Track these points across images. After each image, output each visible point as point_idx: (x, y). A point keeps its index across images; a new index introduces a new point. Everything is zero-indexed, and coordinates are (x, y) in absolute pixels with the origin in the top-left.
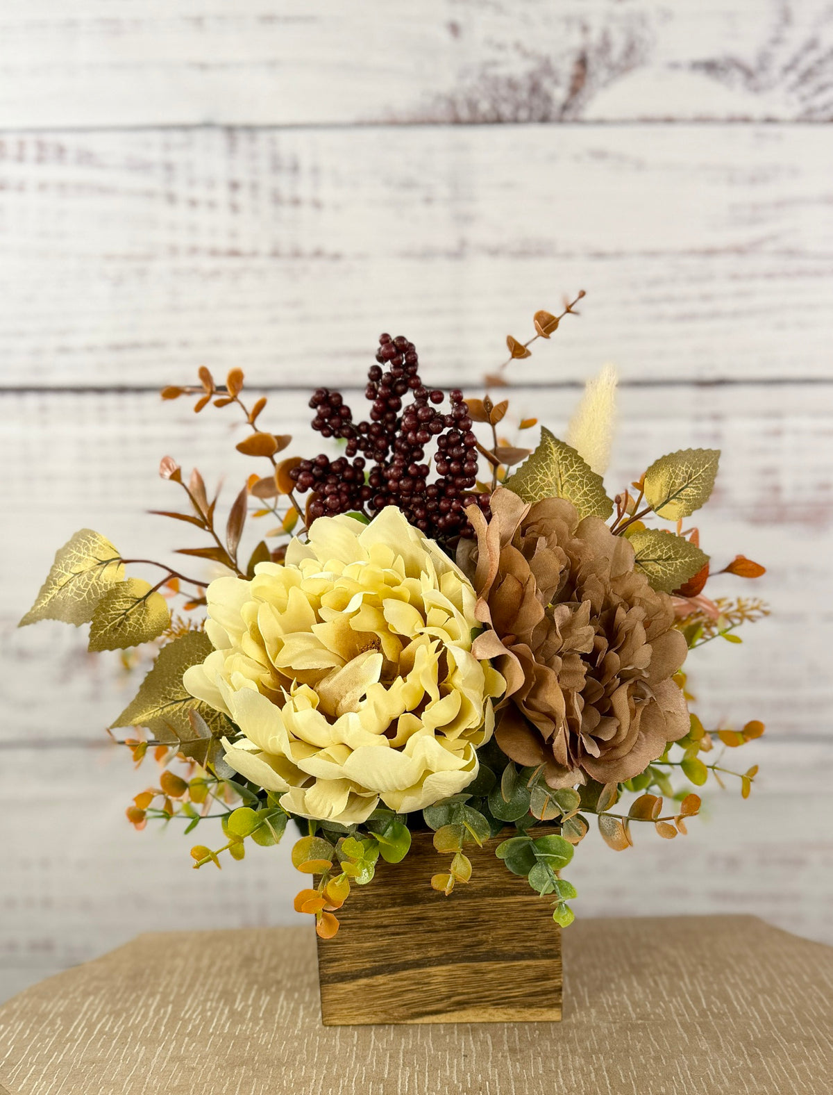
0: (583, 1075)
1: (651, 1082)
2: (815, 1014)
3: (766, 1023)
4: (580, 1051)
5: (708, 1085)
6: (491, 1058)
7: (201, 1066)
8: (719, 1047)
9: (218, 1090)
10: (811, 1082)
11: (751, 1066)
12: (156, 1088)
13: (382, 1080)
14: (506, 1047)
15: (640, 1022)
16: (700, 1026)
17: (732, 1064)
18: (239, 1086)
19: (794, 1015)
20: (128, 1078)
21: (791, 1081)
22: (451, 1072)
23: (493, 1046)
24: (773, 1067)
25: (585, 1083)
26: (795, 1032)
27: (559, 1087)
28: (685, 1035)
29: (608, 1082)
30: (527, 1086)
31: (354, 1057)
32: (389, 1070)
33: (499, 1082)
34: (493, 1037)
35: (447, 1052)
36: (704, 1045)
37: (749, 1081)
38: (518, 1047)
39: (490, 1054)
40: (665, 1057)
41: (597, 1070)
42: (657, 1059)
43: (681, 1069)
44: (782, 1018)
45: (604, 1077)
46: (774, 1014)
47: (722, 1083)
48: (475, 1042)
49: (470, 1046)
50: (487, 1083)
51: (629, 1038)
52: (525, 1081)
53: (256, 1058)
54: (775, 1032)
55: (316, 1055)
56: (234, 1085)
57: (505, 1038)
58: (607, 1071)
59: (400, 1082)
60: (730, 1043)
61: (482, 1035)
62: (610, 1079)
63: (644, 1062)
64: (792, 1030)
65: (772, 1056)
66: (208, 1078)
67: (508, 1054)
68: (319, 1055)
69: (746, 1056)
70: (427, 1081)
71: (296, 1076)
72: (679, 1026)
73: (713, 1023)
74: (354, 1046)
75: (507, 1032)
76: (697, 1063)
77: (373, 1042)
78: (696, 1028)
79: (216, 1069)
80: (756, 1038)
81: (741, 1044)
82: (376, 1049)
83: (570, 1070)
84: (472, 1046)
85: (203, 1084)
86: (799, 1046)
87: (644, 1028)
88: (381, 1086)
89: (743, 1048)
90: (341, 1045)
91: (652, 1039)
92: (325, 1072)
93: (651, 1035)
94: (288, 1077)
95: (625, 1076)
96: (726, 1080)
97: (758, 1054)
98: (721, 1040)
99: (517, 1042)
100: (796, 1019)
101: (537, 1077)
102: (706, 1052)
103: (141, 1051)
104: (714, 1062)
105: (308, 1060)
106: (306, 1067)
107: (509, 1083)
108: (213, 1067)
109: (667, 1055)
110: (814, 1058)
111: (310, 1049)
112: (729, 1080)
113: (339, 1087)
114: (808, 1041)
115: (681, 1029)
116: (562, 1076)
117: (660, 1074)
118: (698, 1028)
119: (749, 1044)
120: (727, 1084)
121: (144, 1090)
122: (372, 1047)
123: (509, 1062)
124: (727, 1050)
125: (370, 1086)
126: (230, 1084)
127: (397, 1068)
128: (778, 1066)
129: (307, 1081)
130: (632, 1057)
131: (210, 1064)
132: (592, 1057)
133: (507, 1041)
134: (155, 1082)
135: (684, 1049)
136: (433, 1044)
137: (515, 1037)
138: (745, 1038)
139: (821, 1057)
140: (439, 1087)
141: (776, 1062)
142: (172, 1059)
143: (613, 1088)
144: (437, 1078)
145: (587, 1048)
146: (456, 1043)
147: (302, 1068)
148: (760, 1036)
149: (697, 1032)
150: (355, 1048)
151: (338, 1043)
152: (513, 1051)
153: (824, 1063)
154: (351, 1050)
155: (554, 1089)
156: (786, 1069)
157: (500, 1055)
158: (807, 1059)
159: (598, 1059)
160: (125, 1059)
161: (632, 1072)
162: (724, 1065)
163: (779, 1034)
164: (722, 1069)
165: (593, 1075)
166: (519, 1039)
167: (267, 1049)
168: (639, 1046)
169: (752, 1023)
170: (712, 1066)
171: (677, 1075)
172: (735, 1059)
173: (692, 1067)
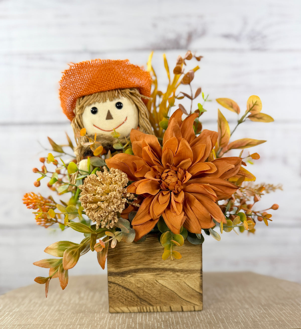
0: (205, 316)
1: (231, 318)
5: (252, 318)
9: (71, 320)
10: (289, 317)
12: (49, 320)
17: (258, 312)
20: (39, 317)
21: (282, 317)
24: (274, 312)
25: (206, 318)
27: (197, 320)
29: (215, 318)
30: (185, 319)
36: (247, 306)
37: (266, 317)
41: (210, 314)
42: (231, 311)
45: (213, 316)
47: (257, 318)
56: (77, 319)
58: (214, 315)
59: (138, 318)
62: (215, 317)
65: (272, 309)
66: (68, 317)
71: (100, 316)
79: (71, 314)
88: (131, 319)
94: (97, 316)
95: (221, 316)
96: (258, 317)
101: (188, 316)
103: (46, 308)
104: (252, 311)
108: (71, 313)
110: (287, 309)
112: (259, 317)
113: (115, 320)
114: (283, 305)
116: (198, 316)
117: (233, 315)
119: (262, 306)
120: (259, 318)
121: (44, 320)
126: (75, 319)
129: (104, 318)
134: (49, 318)
139: (290, 309)
140: (152, 320)
141: (274, 311)
142: (57, 311)
143: (217, 320)
155: (195, 321)
156: (279, 313)
158: (285, 310)
159: (210, 311)
164: (256, 314)
165: (209, 316)
168: (224, 307)
170: (251, 313)
171: (239, 316)
172: (259, 310)
173: (244, 313)
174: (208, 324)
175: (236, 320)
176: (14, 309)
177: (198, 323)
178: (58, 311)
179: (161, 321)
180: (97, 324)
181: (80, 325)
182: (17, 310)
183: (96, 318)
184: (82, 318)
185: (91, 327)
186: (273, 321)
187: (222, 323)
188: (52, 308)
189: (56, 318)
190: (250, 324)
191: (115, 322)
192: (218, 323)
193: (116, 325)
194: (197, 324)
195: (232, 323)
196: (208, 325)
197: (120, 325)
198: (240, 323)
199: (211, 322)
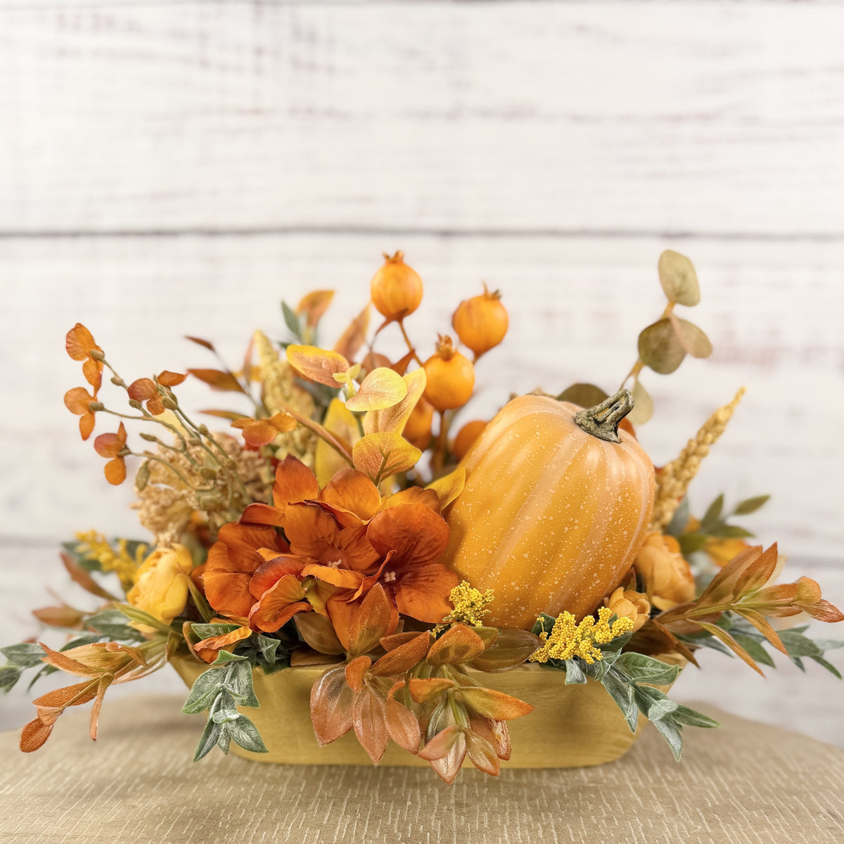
2: (774, 786)
3: (724, 792)
4: (528, 808)
6: (436, 811)
7: (141, 805)
8: (675, 811)
11: (710, 831)
13: (321, 826)
14: (452, 801)
15: (592, 785)
16: (655, 792)
18: (173, 825)
19: (752, 786)
22: (393, 822)
23: (440, 799)
26: (754, 800)
28: (639, 799)
31: (297, 803)
32: (329, 817)
33: (441, 834)
34: (440, 791)
35: (392, 804)
38: (465, 802)
39: (436, 807)
40: (618, 819)
43: (635, 831)
44: (738, 787)
46: (731, 784)
48: (422, 795)
49: (416, 798)
50: (428, 834)
51: (581, 799)
52: (468, 834)
53: (199, 800)
54: (733, 800)
55: (260, 799)
57: (453, 793)
60: (687, 809)
61: (430, 789)
63: (595, 821)
64: (751, 799)
67: (454, 808)
68: (262, 800)
69: (704, 821)
70: (366, 829)
72: (633, 790)
73: (668, 790)
74: (299, 793)
75: (456, 788)
76: (652, 826)
77: (319, 791)
78: (650, 793)
80: (714, 805)
81: (698, 810)
82: (321, 797)
83: (516, 826)
84: (419, 799)
85: (139, 821)
86: (760, 814)
87: (596, 791)
89: (701, 814)
90: (287, 792)
91: (605, 801)
92: (264, 815)
93: (603, 797)
97: (717, 820)
98: (677, 806)
99: (465, 797)
100: (754, 789)
102: (662, 816)
105: (250, 804)
106: (246, 810)
107: (451, 835)
109: (620, 817)
111: (255, 794)
115: (634, 793)
118: (652, 793)
122: (317, 795)
123: (454, 816)
124: (684, 814)
125: (307, 830)
127: (338, 815)
128: (740, 832)
130: (583, 817)
131: (152, 803)
132: (540, 815)
133: (455, 796)
135: (638, 812)
136: (379, 795)
137: (462, 793)
138: (703, 804)
144: (377, 827)
145: (536, 806)
146: (403, 795)
147: (241, 812)
148: (717, 803)
149: (651, 797)
150: (300, 796)
151: (285, 790)
152: (459, 805)
153: (788, 832)
154: (296, 797)
157: (446, 807)
160: (70, 795)
161: (582, 831)
162: (680, 829)
163: (738, 802)
166: (467, 794)
167: (213, 792)
169: (709, 791)
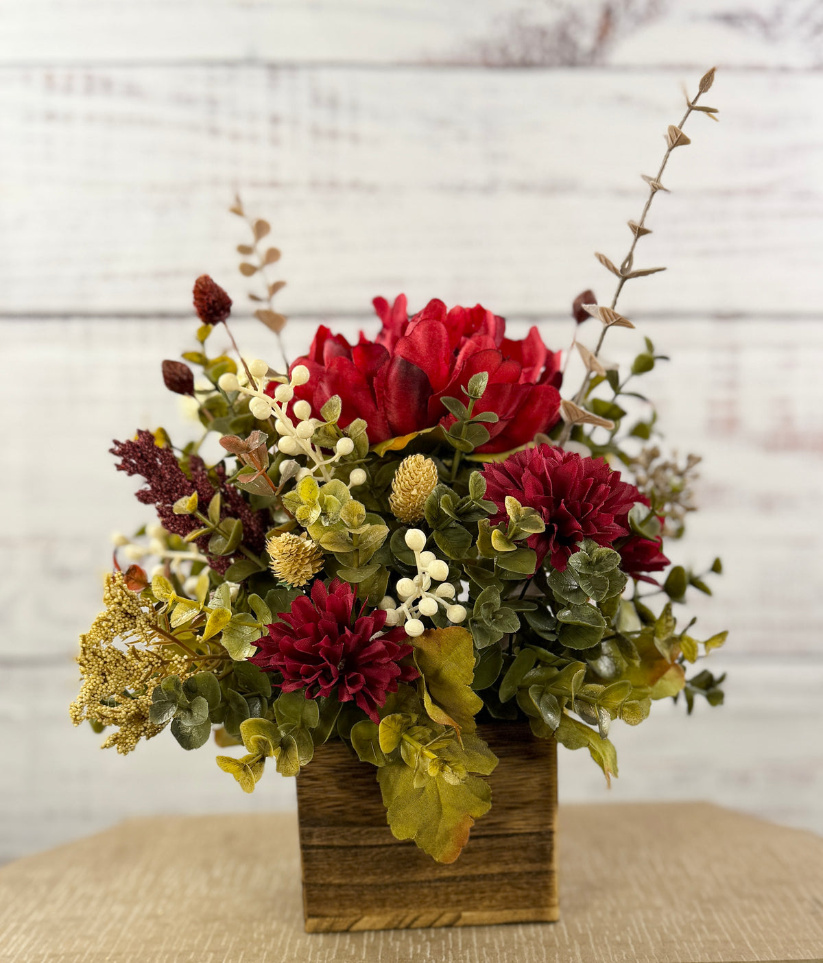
1: (607, 933)
5: (662, 934)
9: (190, 941)
10: (761, 931)
17: (685, 917)
20: (104, 933)
21: (742, 931)
24: (724, 920)
36: (659, 902)
37: (701, 931)
47: (675, 933)
56: (206, 938)
65: (724, 911)
71: (266, 929)
79: (189, 925)
94: (259, 930)
95: (583, 927)
96: (679, 930)
103: (118, 910)
104: (668, 915)
108: (188, 923)
110: (764, 912)
112: (683, 930)
114: (758, 899)
117: (615, 925)
119: (701, 902)
120: (680, 934)
126: (201, 937)
129: (276, 934)
134: (129, 935)
139: (771, 912)
141: (727, 915)
142: (149, 917)
156: (737, 921)
158: (757, 914)
164: (676, 922)
170: (665, 919)
171: (632, 927)
172: (688, 913)
173: (646, 920)
174: (545, 946)
175: (618, 938)
176: (31, 914)
177: (520, 944)
178: (153, 916)
179: (426, 940)
180: (260, 950)
181: (215, 952)
182: (38, 916)
183: (255, 935)
184: (219, 935)
185: (244, 956)
186: (714, 942)
187: (580, 944)
188: (137, 910)
189: (150, 936)
190: (653, 948)
191: (307, 943)
192: (572, 944)
193: (309, 951)
194: (516, 948)
195: (605, 946)
196: (544, 950)
197: (319, 950)
198: (627, 945)
199: (553, 941)
